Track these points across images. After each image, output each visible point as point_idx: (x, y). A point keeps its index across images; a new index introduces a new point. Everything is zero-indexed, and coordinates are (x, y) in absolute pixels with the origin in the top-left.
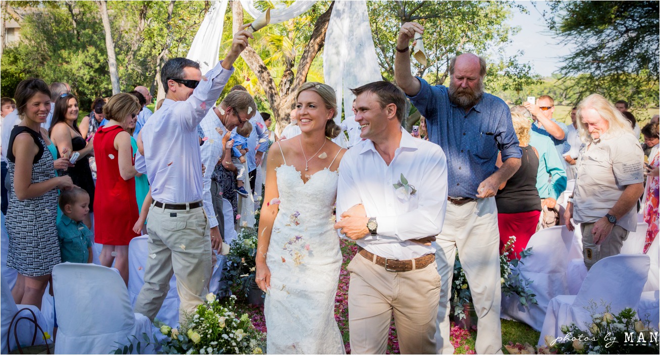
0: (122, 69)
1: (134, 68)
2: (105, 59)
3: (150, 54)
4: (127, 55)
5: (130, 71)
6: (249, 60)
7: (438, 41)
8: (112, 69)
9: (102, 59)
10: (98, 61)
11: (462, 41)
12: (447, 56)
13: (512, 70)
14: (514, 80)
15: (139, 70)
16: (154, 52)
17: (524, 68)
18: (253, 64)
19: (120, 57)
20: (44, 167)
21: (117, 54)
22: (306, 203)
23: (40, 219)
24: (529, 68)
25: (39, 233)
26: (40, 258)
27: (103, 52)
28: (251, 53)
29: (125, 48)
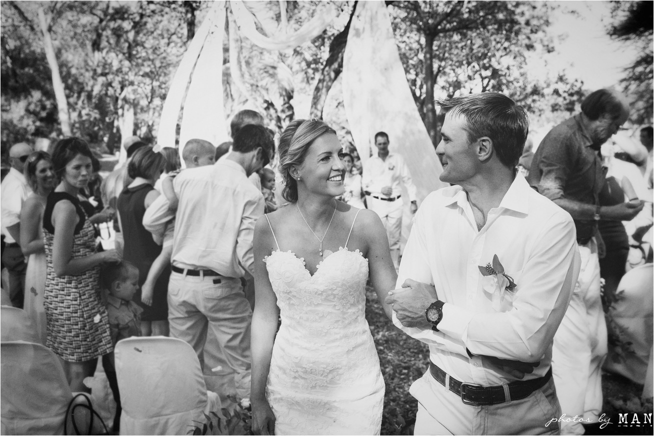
0: (74, 115)
1: (89, 113)
2: (52, 104)
3: (106, 94)
4: (79, 97)
5: (85, 118)
6: (252, 95)
7: (469, 57)
8: (63, 116)
9: (48, 104)
10: (44, 108)
11: (498, 54)
12: (481, 75)
13: (562, 87)
14: (565, 98)
15: (95, 114)
16: (111, 91)
17: (576, 83)
18: (257, 100)
19: (72, 100)
20: (86, 238)
21: (68, 97)
22: (318, 305)
23: (85, 297)
24: (582, 82)
25: (84, 313)
26: (88, 340)
27: (50, 94)
28: (254, 87)
29: (75, 88)
